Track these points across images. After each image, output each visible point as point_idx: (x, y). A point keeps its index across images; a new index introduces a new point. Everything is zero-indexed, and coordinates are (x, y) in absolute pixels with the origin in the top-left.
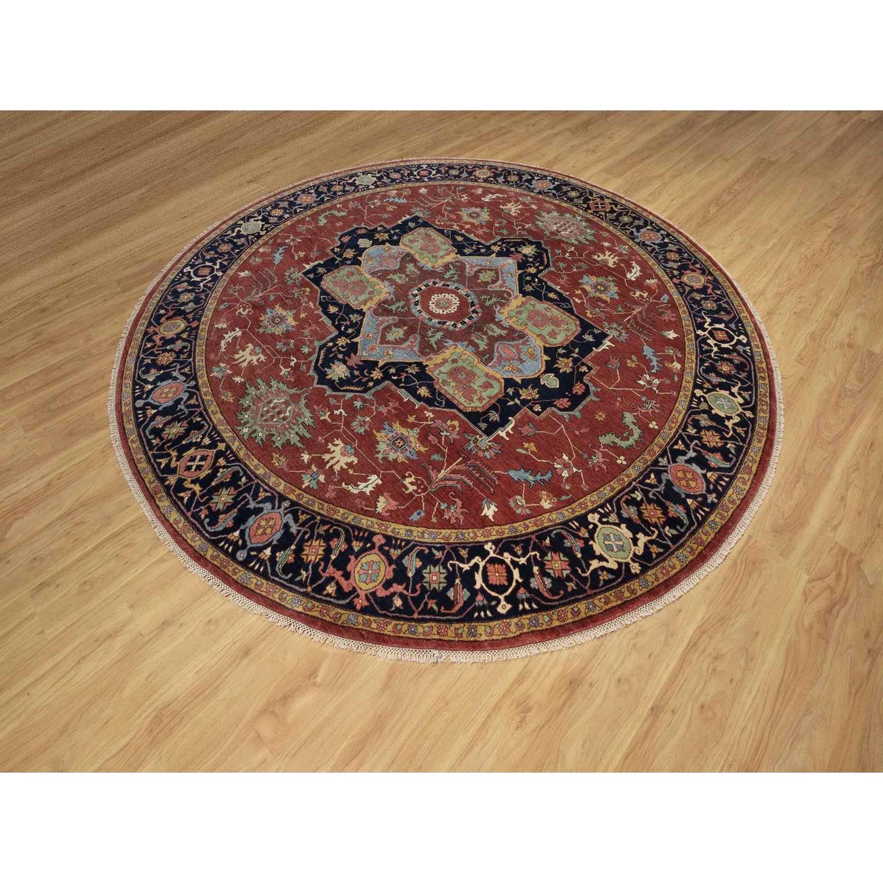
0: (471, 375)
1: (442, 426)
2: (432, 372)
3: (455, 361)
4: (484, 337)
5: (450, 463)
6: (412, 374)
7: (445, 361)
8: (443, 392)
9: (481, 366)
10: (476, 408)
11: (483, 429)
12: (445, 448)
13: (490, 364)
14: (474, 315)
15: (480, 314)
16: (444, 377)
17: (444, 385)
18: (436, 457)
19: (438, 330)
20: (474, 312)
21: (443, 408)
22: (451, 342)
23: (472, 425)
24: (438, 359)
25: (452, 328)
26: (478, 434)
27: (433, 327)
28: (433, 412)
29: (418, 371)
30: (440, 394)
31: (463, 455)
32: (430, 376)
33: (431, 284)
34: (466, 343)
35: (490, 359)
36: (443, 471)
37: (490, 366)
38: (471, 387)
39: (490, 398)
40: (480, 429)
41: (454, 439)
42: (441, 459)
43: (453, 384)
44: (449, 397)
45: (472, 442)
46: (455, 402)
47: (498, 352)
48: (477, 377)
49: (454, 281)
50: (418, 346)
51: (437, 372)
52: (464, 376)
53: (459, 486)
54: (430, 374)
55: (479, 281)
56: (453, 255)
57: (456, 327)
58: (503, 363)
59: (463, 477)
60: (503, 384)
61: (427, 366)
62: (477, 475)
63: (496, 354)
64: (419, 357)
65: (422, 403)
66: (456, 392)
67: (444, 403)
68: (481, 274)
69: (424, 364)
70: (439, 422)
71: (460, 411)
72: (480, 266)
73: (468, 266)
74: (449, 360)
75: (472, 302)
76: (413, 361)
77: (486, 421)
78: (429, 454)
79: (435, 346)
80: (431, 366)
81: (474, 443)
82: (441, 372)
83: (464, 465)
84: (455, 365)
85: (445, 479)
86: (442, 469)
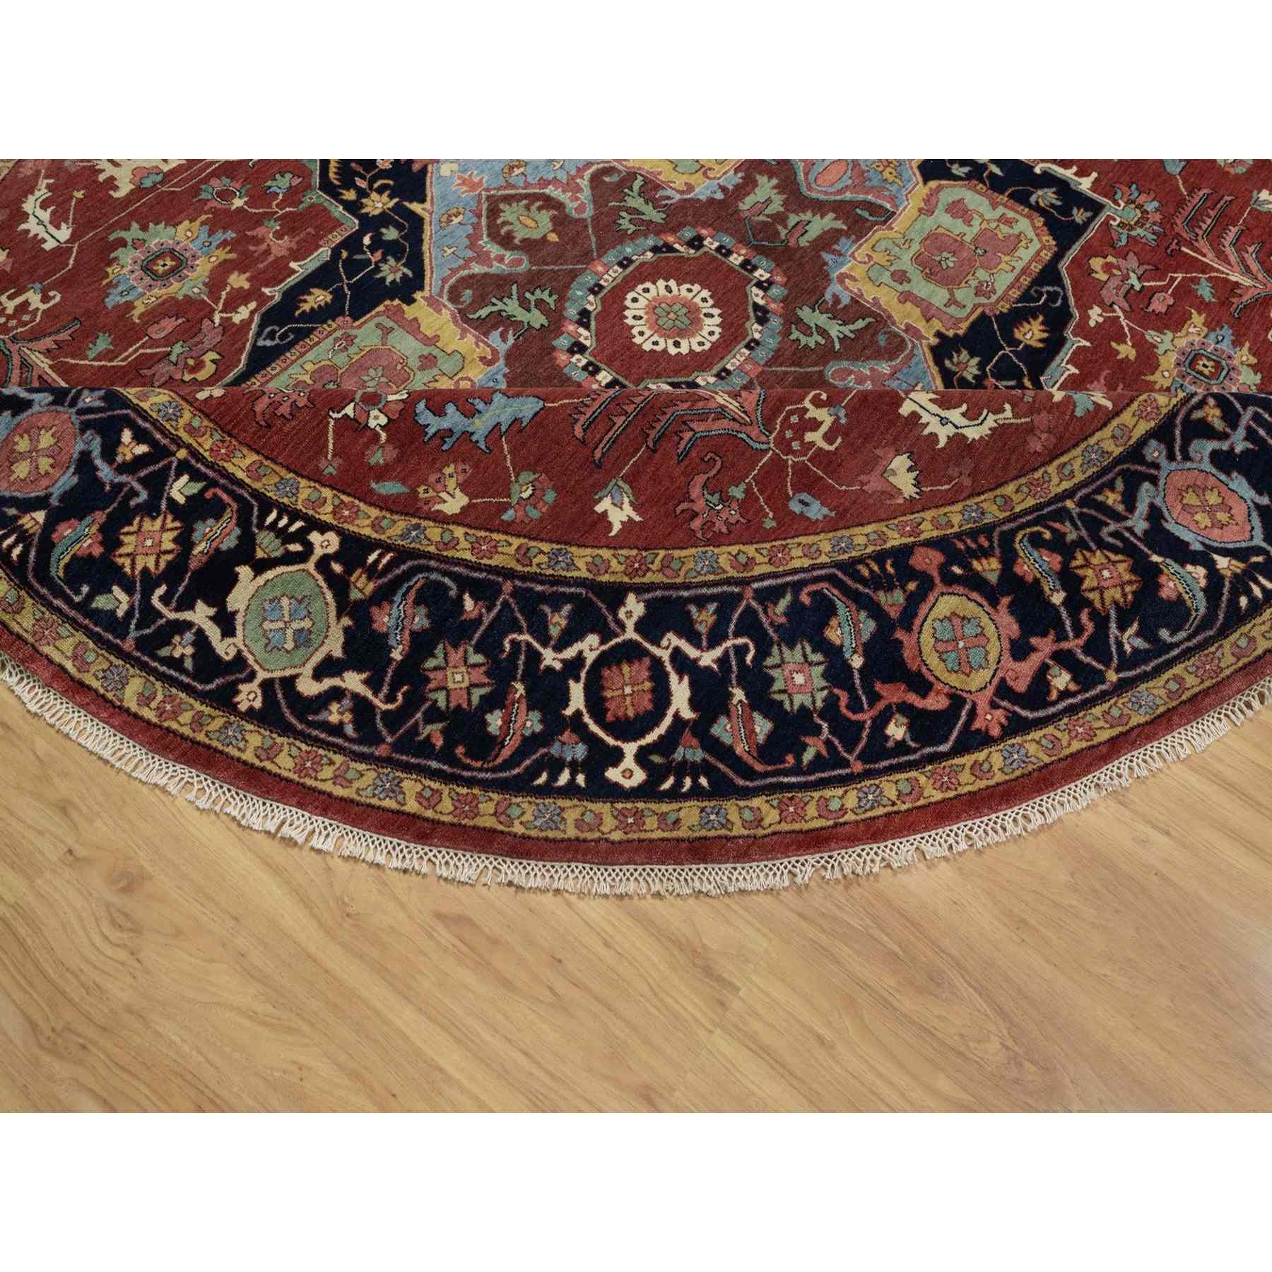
0: (935, 240)
1: (1118, 288)
2: (960, 320)
3: (901, 277)
4: (793, 219)
5: (1205, 268)
6: (981, 366)
7: (906, 297)
8: (1015, 294)
9: (898, 224)
10: (1035, 228)
11: (1089, 214)
12: (1173, 279)
13: (888, 206)
14: (711, 244)
15: (704, 232)
16: (965, 294)
17: (994, 292)
18: (1205, 291)
19: (792, 320)
20: (696, 242)
21: (1063, 288)
22: (835, 288)
23: (1089, 234)
24: (903, 315)
25: (775, 291)
26: (1106, 224)
27: (787, 333)
28: (1084, 308)
29: (965, 353)
30: (1025, 297)
31: (1174, 246)
32: (973, 325)
33: (581, 360)
34: (827, 257)
35: (872, 208)
36: (1233, 278)
37: (897, 207)
38: (975, 240)
39: (994, 206)
40: (1090, 220)
41: (1141, 264)
42: (1204, 282)
43: (982, 274)
44: (1026, 281)
45: (1133, 233)
46: (1037, 268)
47: (840, 192)
48: (940, 230)
49: (562, 299)
50: (872, 363)
51: (952, 310)
52: (945, 254)
53: (1251, 249)
54: (965, 326)
55: (553, 237)
56: (419, 309)
57: (770, 283)
58: (875, 182)
59: (1227, 244)
60: (943, 182)
61: (939, 334)
62: (1209, 221)
63: (848, 196)
64: (911, 355)
65: (1068, 333)
66: (1003, 266)
67: (1050, 289)
68: (520, 235)
69: (934, 341)
70: (1108, 294)
71: (1058, 257)
72: (473, 239)
73: (477, 269)
74: (900, 288)
75: (655, 249)
76: (935, 370)
77: (1065, 210)
78: (1202, 306)
79: (860, 324)
80: (937, 325)
81: (1131, 228)
82: (952, 301)
83: (1196, 244)
84: (915, 273)
85: (1247, 270)
86: (1227, 280)
